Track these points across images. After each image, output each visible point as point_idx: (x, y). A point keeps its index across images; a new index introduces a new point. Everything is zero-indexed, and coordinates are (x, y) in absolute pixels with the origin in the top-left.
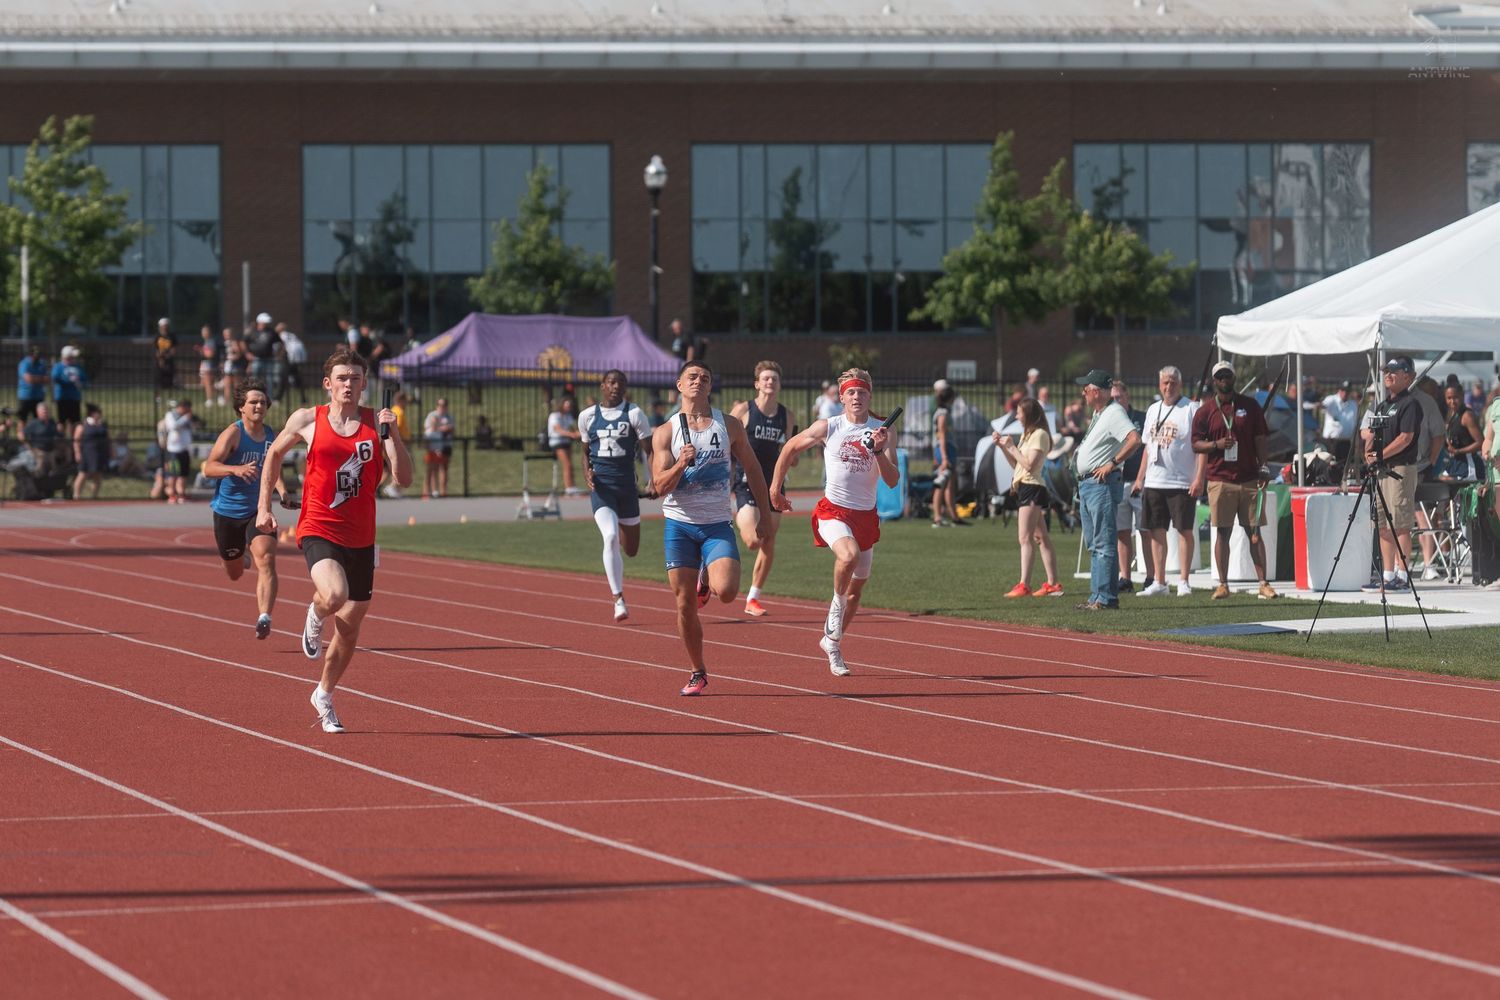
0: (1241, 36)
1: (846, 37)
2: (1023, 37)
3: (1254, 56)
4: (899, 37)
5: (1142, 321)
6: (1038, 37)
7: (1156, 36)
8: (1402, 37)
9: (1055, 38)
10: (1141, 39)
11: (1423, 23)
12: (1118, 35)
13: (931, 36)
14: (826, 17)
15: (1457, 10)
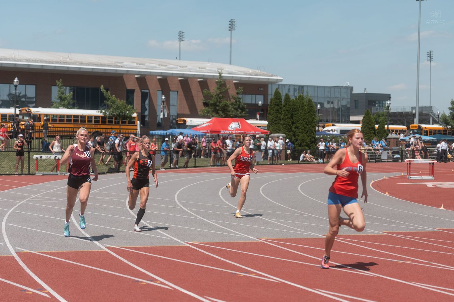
0: (89, 65)
1: (10, 60)
2: (46, 62)
3: (93, 69)
4: (21, 61)
5: (125, 122)
6: (49, 62)
7: (73, 64)
8: (119, 67)
9: (52, 63)
10: (70, 64)
11: (119, 64)
12: (64, 63)
13: (27, 61)
14: (2, 56)
15: (123, 63)
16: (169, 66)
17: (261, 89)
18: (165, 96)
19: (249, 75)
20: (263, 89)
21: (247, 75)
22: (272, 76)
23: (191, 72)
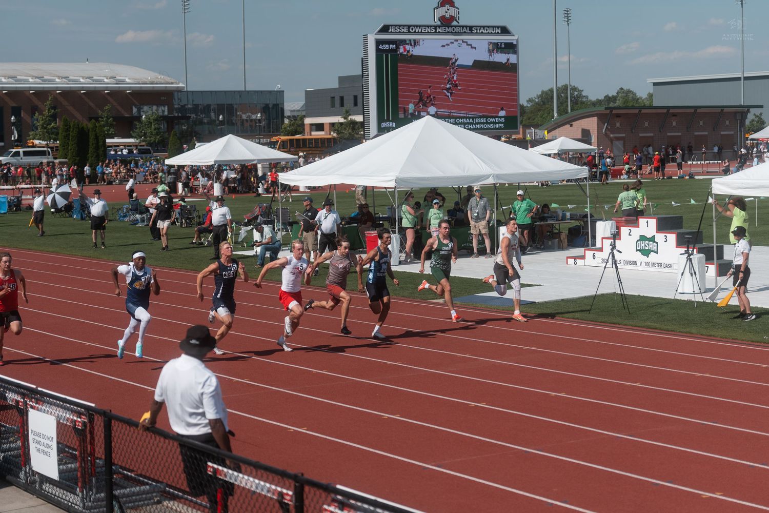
16: (46, 77)
17: (163, 98)
18: (15, 117)
19: (143, 84)
20: (165, 98)
21: (139, 84)
22: (172, 83)
23: (68, 84)
